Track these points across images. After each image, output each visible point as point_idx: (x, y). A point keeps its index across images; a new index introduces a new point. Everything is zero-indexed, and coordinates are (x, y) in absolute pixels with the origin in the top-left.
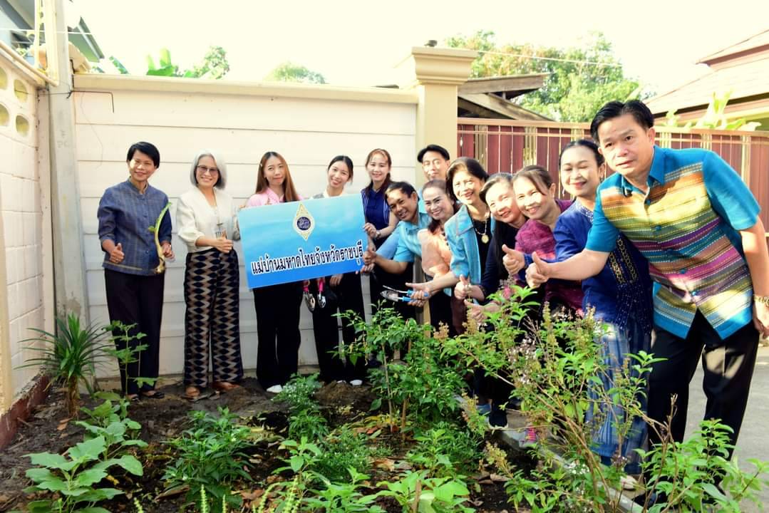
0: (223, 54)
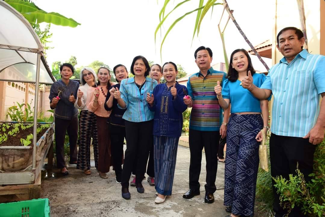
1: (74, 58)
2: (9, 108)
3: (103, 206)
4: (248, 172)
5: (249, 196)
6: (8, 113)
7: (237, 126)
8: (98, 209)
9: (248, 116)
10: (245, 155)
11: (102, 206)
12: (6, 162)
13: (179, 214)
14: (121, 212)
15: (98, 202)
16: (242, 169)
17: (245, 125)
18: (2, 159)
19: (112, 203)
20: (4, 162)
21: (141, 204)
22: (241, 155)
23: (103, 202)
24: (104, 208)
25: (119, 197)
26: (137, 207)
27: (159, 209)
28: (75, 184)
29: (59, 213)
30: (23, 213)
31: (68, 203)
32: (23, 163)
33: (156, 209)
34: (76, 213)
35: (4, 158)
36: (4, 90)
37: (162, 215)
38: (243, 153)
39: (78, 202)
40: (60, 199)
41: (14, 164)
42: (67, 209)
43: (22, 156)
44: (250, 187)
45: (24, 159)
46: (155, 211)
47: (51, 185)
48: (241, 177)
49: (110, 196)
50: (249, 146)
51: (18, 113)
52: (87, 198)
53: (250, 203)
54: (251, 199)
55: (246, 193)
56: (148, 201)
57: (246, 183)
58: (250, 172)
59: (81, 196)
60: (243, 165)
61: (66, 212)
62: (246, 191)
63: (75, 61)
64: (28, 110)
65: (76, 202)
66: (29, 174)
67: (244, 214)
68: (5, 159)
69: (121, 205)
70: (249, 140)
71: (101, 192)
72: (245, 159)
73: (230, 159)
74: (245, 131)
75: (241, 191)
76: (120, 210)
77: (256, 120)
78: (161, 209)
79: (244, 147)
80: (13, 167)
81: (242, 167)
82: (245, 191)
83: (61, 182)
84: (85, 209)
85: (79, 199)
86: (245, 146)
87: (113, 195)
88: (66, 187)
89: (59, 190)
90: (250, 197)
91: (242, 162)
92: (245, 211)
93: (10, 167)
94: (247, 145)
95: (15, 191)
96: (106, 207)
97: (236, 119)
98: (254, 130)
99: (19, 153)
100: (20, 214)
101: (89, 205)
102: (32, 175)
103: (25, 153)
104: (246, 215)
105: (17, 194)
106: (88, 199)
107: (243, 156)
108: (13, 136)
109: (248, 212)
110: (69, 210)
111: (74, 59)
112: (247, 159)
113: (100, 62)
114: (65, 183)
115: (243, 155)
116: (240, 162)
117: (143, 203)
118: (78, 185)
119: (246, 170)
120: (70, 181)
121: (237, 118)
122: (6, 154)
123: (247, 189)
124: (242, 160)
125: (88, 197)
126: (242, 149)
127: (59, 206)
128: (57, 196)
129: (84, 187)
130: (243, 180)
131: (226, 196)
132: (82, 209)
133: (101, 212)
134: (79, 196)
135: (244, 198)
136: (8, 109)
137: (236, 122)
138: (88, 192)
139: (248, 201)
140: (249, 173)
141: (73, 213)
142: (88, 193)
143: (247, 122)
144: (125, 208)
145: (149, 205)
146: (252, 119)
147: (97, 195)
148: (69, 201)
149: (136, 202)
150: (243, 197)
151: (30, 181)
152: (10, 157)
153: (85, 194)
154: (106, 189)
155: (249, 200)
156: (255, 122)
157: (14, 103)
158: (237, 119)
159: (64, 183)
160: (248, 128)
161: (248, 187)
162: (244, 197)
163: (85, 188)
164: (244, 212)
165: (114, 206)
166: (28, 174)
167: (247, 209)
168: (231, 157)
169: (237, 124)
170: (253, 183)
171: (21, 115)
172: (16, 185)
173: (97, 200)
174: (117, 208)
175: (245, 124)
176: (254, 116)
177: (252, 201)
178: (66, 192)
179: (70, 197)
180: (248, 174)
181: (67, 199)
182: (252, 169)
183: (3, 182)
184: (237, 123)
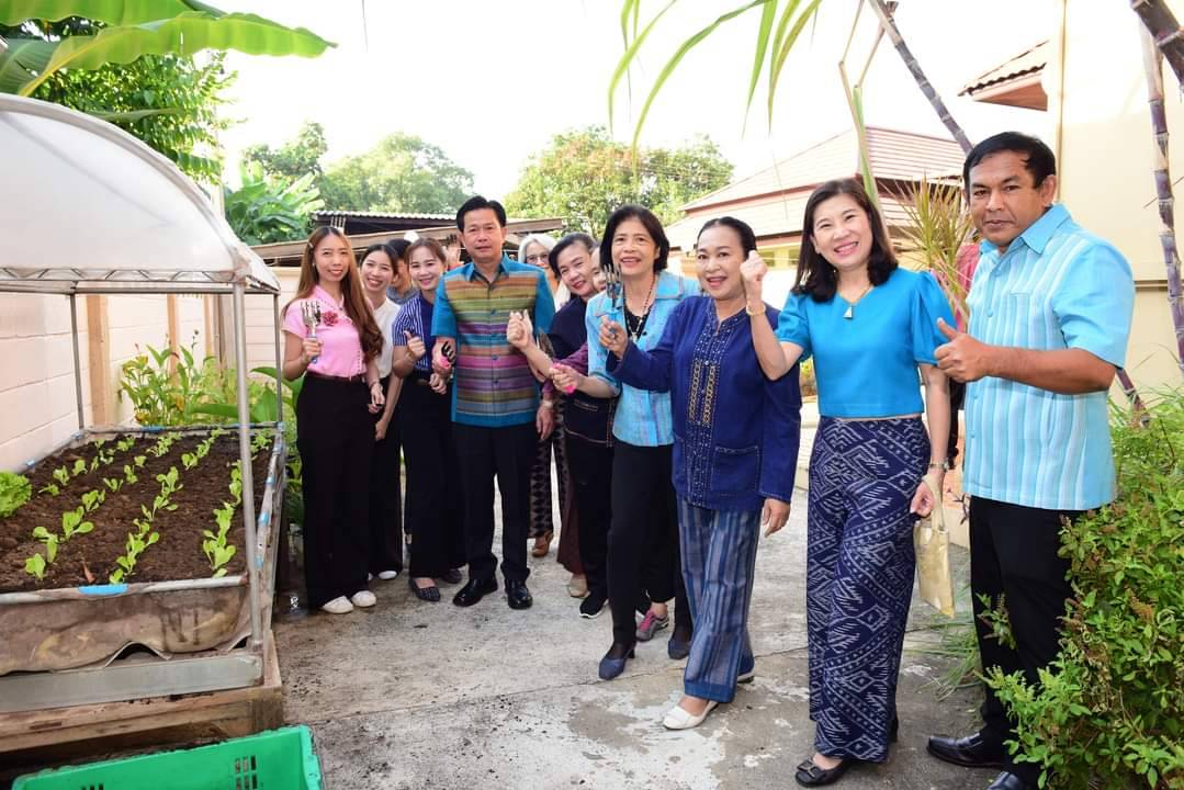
0: (319, 130)
1: (317, 129)
2: (124, 368)
3: (469, 719)
4: (870, 618)
5: (870, 696)
6: (123, 384)
7: (835, 459)
8: (454, 729)
9: (872, 426)
10: (858, 561)
11: (465, 719)
12: (174, 630)
13: (712, 742)
14: (526, 741)
15: (451, 700)
16: (845, 610)
17: (860, 460)
18: (162, 621)
19: (498, 706)
20: (169, 629)
21: (589, 706)
22: (846, 562)
23: (466, 703)
24: (474, 726)
25: (516, 680)
26: (576, 716)
27: (645, 725)
28: (369, 634)
29: (336, 747)
30: (239, 775)
31: (358, 710)
32: (224, 627)
33: (638, 726)
34: (389, 745)
35: (166, 617)
36: (102, 315)
37: (657, 745)
38: (853, 555)
39: (388, 704)
40: (332, 693)
41: (197, 632)
42: (356, 730)
43: (218, 606)
44: (874, 666)
45: (226, 614)
46: (636, 730)
47: (297, 640)
48: (844, 636)
49: (487, 676)
50: (873, 532)
51: (156, 383)
52: (415, 689)
53: (874, 718)
54: (878, 705)
55: (861, 686)
56: (610, 694)
57: (860, 655)
58: (877, 617)
59: (393, 679)
60: (852, 596)
61: (357, 742)
62: (862, 681)
63: (320, 140)
64: (187, 370)
65: (384, 705)
66: (243, 657)
67: (855, 754)
68: (171, 622)
69: (526, 711)
70: (874, 513)
71: (457, 664)
72: (860, 576)
73: (819, 571)
74: (862, 477)
75: (843, 680)
76: (522, 732)
77: (900, 441)
78: (652, 723)
79: (857, 534)
80: (197, 643)
81: (849, 601)
82: (856, 681)
83: (326, 630)
84: (414, 729)
85: (390, 691)
86: (859, 531)
87: (496, 673)
88: (345, 646)
89: (321, 658)
90: (874, 701)
91: (848, 588)
92: (855, 744)
93: (188, 643)
94: (867, 528)
95: (210, 710)
96: (477, 722)
97: (833, 438)
98: (892, 478)
99: (211, 600)
100: (231, 777)
101: (423, 714)
102: (255, 662)
103: (228, 596)
104: (859, 756)
105: (216, 720)
106: (419, 692)
107: (853, 567)
108: (170, 508)
109: (869, 747)
110: (364, 733)
111: (315, 133)
112: (865, 577)
113: (410, 136)
114: (339, 632)
115: (855, 563)
116: (843, 587)
117: (596, 700)
118: (379, 638)
119: (860, 612)
120: (355, 623)
121: (835, 432)
122: (170, 607)
123: (865, 674)
124: (849, 579)
125: (415, 684)
126: (849, 542)
127: (332, 722)
128: (319, 682)
129: (401, 645)
130: (851, 647)
131: (814, 690)
132: (404, 731)
133: (465, 740)
134: (389, 681)
135: (855, 704)
136: (121, 369)
137: (831, 445)
138: (417, 664)
139: (867, 713)
140: (873, 621)
141: (378, 746)
142: (415, 667)
143: (869, 449)
144: (538, 721)
145: (613, 709)
146: (884, 438)
147: (445, 674)
148: (360, 700)
149: (573, 699)
150: (850, 699)
151: (249, 678)
152: (184, 613)
153: (407, 673)
154: (473, 652)
155: (870, 708)
156: (896, 448)
157: (137, 345)
158: (834, 435)
159: (337, 631)
160: (872, 471)
161: (867, 668)
162: (853, 701)
163: (404, 648)
164: (852, 748)
165: (502, 716)
166: (242, 659)
167: (865, 736)
168: (823, 565)
169: (836, 455)
170: (885, 655)
171: (164, 387)
172: (210, 693)
173: (445, 696)
174: (515, 724)
175: (859, 456)
176: (892, 425)
177: (881, 713)
178: (346, 665)
179: (363, 686)
180: (870, 627)
181: (352, 694)
182: (882, 609)
183: (171, 687)
184: (835, 450)
